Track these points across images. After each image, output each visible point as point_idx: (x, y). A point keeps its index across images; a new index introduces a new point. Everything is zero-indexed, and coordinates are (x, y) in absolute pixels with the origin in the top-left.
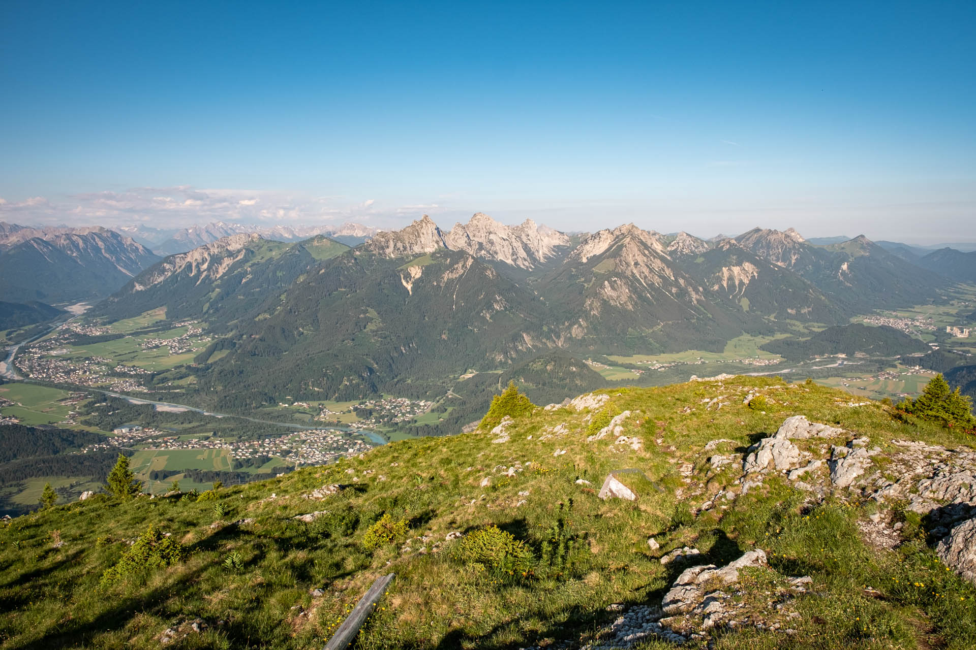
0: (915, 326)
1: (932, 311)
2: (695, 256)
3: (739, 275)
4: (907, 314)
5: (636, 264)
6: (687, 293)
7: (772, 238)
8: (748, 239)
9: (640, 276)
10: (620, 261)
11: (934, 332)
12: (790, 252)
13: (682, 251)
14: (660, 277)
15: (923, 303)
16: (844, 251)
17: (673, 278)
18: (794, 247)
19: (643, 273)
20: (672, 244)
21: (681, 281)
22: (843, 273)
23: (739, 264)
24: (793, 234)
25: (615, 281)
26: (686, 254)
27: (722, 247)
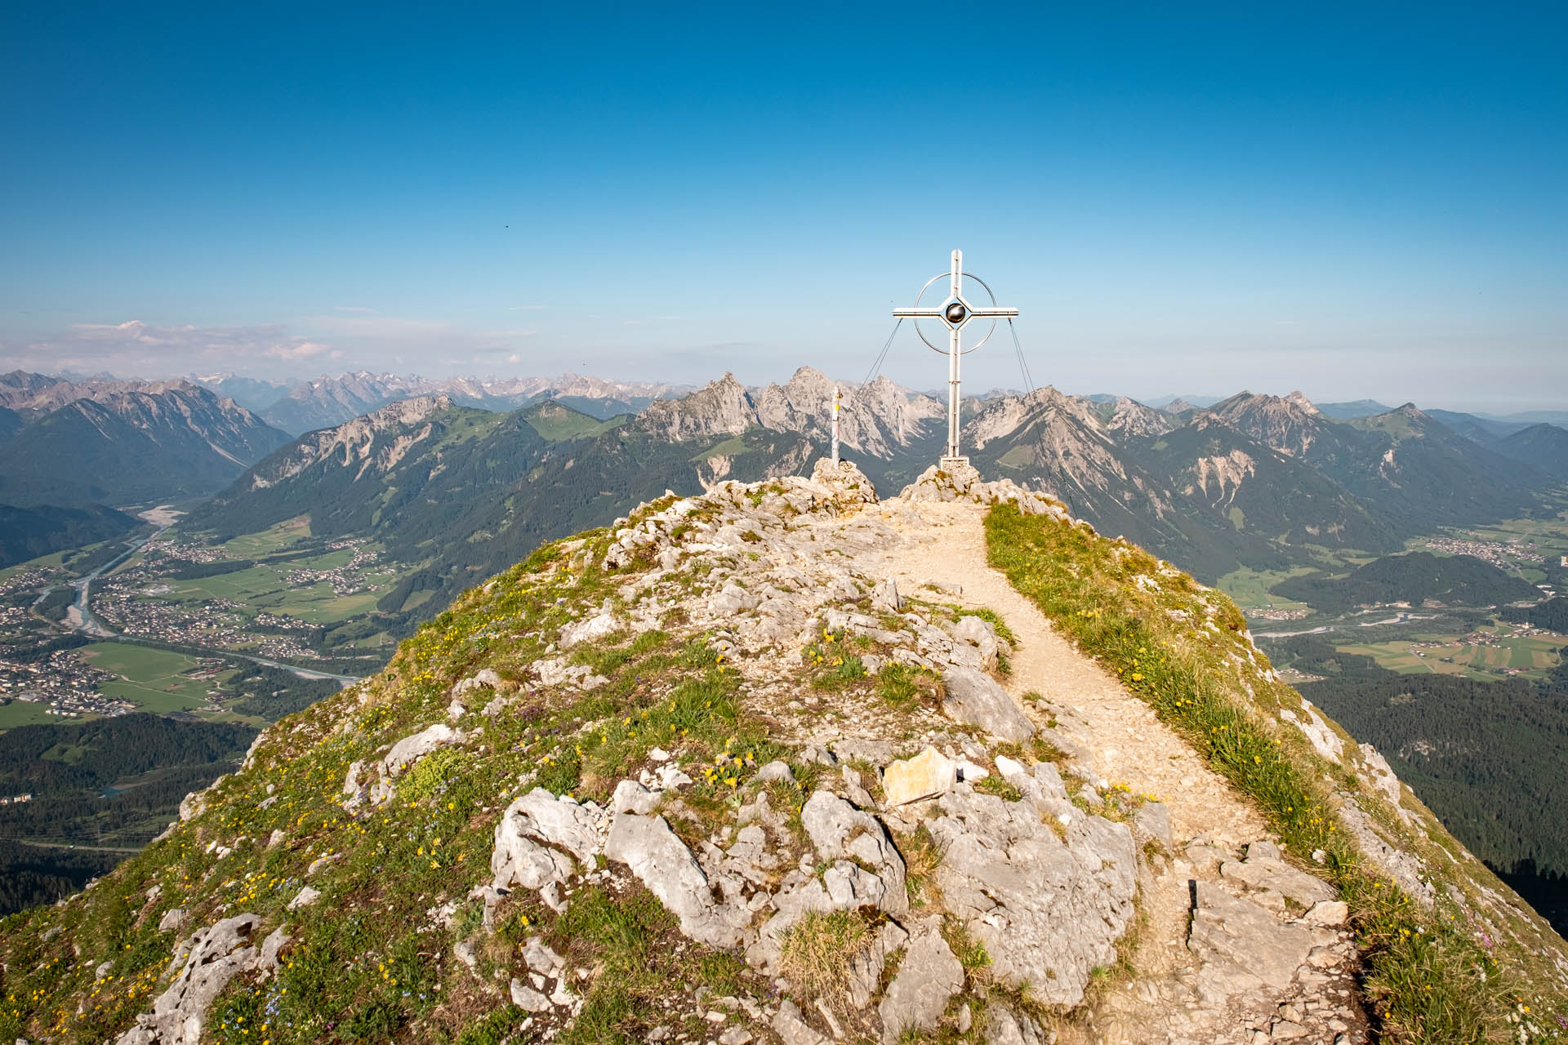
0: (1509, 555)
1: (1531, 530)
2: (1153, 439)
3: (1226, 470)
4: (1492, 535)
5: (1067, 454)
6: (1148, 500)
7: (1270, 408)
8: (1230, 411)
9: (1074, 473)
10: (1043, 449)
11: (1540, 565)
12: (1299, 432)
13: (1131, 432)
14: (1105, 474)
15: (1516, 516)
16: (1382, 429)
17: (1124, 477)
18: (1306, 424)
19: (1078, 468)
20: (1115, 418)
21: (1138, 482)
22: (1387, 467)
23: (1225, 453)
24: (1299, 402)
25: (1038, 482)
26: (1138, 435)
27: (1196, 425)
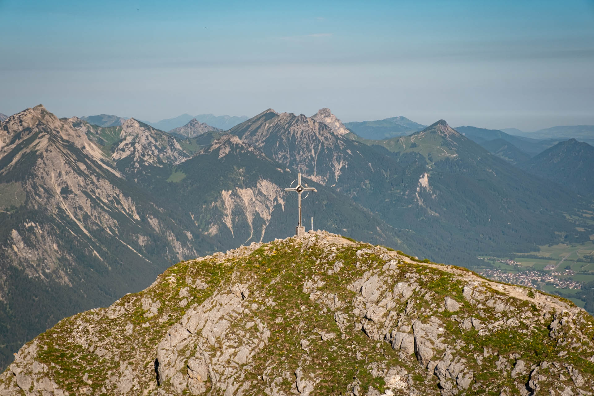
0: (548, 284)
1: (567, 255)
2: (169, 169)
3: (253, 204)
4: (531, 264)
5: (66, 191)
6: (167, 244)
7: (298, 129)
8: (253, 133)
9: (76, 215)
10: (35, 186)
11: (578, 293)
12: (330, 156)
13: (141, 161)
14: (114, 215)
15: (552, 241)
16: (415, 150)
17: (137, 217)
18: (337, 147)
19: (81, 208)
20: (122, 145)
21: (154, 222)
22: (423, 193)
23: (251, 183)
24: (328, 120)
25: (31, 228)
26: (151, 165)
27: (217, 151)
